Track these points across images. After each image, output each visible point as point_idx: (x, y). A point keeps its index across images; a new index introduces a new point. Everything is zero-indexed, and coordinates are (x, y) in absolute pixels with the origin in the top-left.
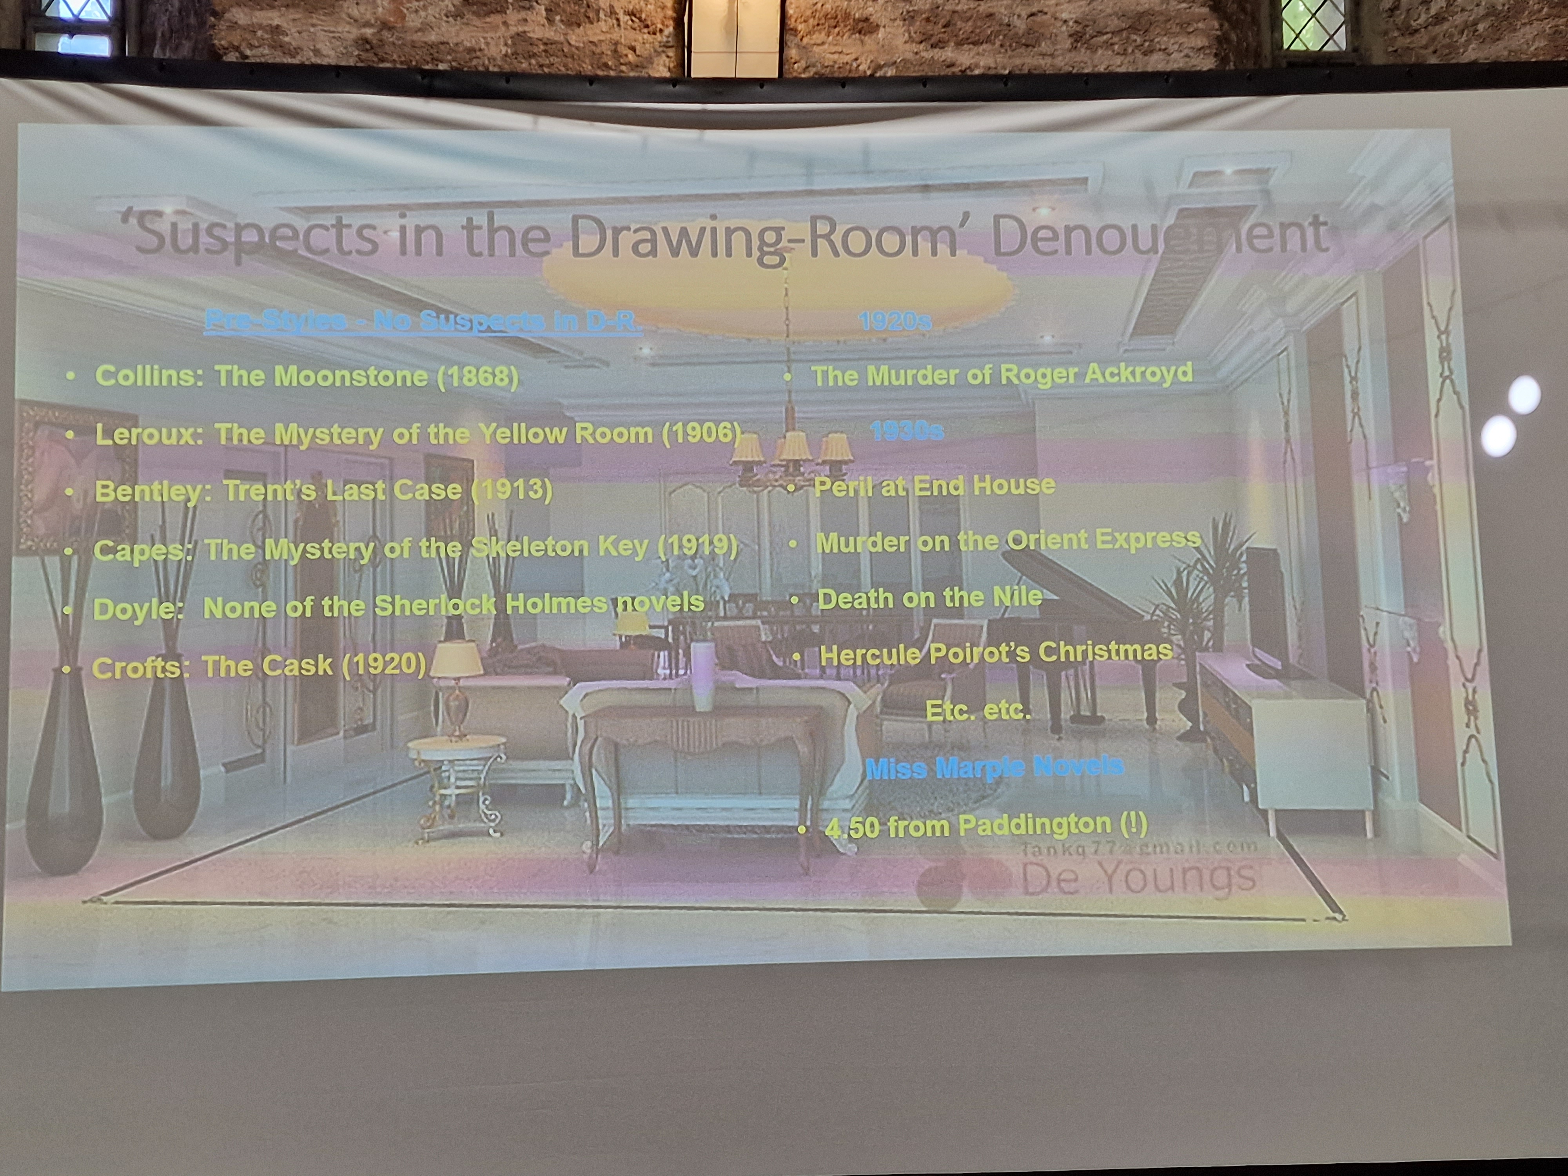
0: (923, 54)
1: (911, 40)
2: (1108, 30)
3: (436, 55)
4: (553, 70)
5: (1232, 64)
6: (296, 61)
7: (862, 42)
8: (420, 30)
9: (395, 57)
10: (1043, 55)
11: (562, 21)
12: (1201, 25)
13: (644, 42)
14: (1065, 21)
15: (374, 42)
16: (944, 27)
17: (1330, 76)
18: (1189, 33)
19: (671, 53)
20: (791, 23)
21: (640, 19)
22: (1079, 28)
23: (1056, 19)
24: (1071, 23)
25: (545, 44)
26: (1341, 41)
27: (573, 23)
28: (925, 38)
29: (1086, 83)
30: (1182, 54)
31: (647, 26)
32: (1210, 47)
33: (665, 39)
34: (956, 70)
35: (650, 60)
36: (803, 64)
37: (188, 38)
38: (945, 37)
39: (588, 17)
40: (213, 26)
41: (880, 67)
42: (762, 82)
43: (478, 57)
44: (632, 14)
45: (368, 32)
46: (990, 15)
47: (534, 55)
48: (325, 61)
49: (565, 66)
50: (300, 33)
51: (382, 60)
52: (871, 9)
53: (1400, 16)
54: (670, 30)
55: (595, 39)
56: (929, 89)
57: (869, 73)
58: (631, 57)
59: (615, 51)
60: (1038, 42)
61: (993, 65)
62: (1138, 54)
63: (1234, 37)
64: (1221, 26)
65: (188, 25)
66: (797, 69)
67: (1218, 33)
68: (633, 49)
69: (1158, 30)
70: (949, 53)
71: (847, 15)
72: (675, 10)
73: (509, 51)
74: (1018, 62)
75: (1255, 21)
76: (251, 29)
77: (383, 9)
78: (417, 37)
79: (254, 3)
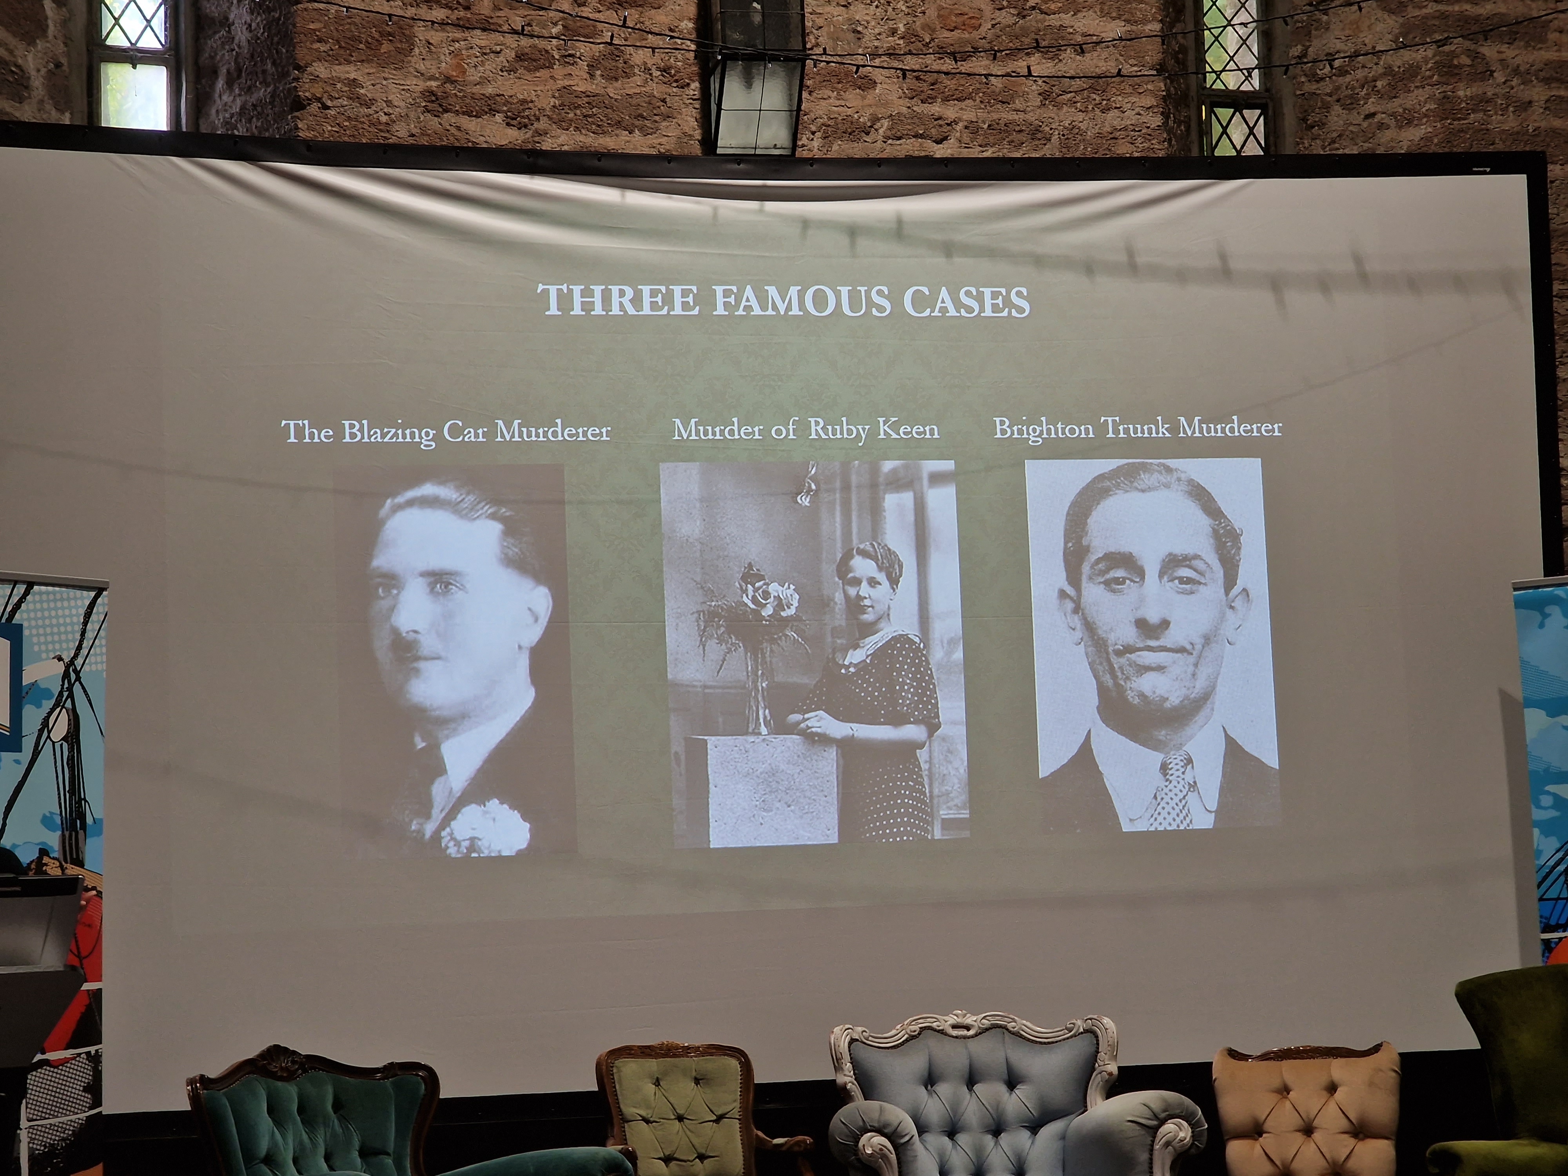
1: (904, 95)
3: (493, 106)
7: (862, 96)
8: (478, 83)
9: (458, 107)
11: (602, 75)
13: (674, 95)
15: (439, 94)
16: (933, 84)
18: (1140, 93)
21: (670, 74)
25: (588, 96)
26: (1255, 82)
27: (612, 77)
28: (916, 95)
30: (1134, 112)
31: (676, 81)
32: (1157, 106)
33: (692, 93)
35: (679, 111)
36: (812, 116)
38: (933, 93)
39: (625, 73)
40: (296, 79)
43: (529, 108)
44: (663, 70)
45: (433, 84)
47: (579, 106)
50: (374, 85)
55: (631, 92)
57: (869, 124)
58: (663, 108)
59: (649, 103)
60: (1012, 99)
62: (1097, 111)
64: (1166, 86)
66: (807, 121)
68: (665, 101)
69: (1114, 91)
73: (557, 103)
74: (995, 116)
76: (332, 82)
77: (446, 64)
78: (477, 89)
79: (333, 59)
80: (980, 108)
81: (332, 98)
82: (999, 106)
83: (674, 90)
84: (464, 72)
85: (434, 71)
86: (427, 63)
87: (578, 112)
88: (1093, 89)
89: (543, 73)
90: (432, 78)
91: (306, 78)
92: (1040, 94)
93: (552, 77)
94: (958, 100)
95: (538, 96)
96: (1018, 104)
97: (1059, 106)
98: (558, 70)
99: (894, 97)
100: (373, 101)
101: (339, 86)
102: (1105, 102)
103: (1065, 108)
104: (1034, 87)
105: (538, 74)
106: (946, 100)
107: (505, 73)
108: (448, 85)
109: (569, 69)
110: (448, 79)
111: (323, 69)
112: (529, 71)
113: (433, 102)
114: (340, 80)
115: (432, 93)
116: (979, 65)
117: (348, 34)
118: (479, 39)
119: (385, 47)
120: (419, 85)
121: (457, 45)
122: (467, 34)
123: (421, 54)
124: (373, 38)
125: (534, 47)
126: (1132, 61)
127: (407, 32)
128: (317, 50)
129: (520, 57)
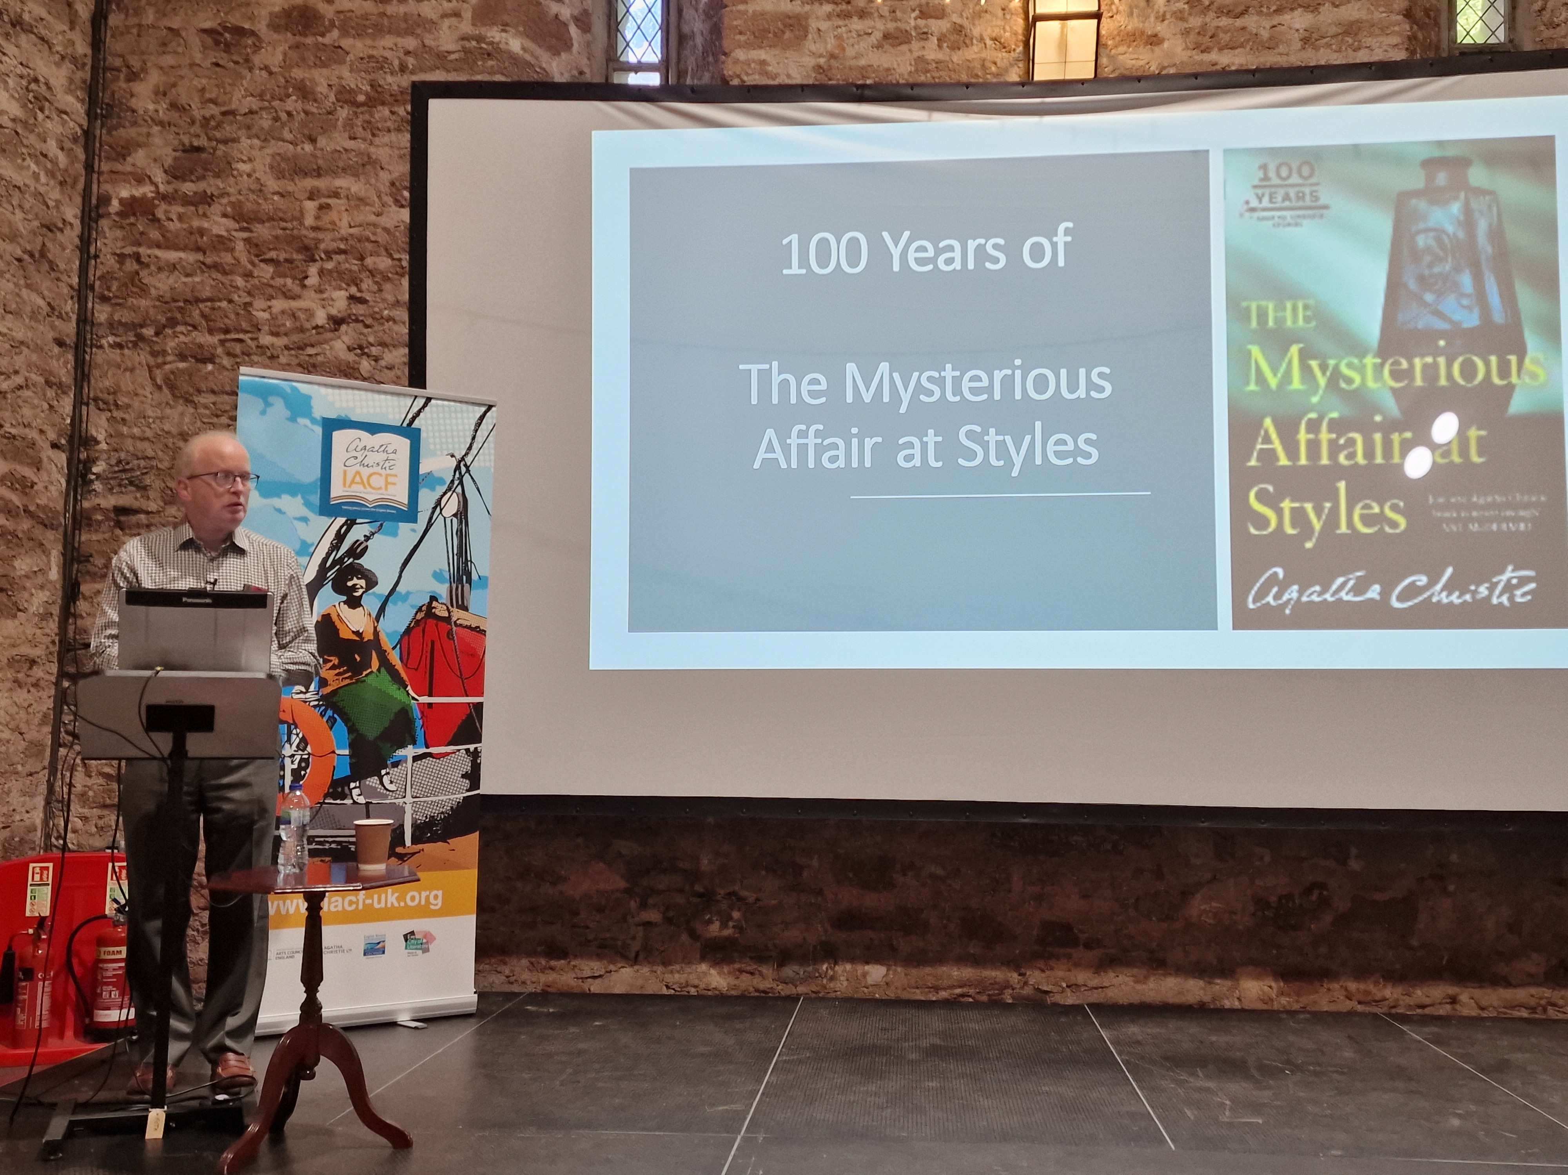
0: (1196, 57)
1: (1187, 48)
2: (1328, 35)
3: (865, 74)
4: (941, 80)
5: (1418, 55)
6: (776, 82)
7: (1152, 51)
8: (856, 58)
9: (839, 77)
10: (1281, 54)
11: (948, 47)
12: (1397, 28)
13: (1002, 58)
14: (1297, 30)
15: (825, 67)
16: (1211, 37)
17: (1491, 60)
18: (1387, 34)
19: (1021, 65)
20: (1103, 40)
21: (1000, 42)
22: (1307, 34)
23: (1290, 28)
24: (1301, 31)
25: (937, 63)
26: (1501, 35)
27: (955, 47)
28: (1197, 46)
29: (1312, 72)
30: (1381, 50)
31: (1004, 48)
32: (1403, 44)
33: (1016, 55)
34: (1218, 67)
35: (1006, 70)
36: (1110, 68)
37: (708, 70)
38: (1211, 44)
39: (965, 43)
40: (723, 63)
41: (1164, 68)
42: (1083, 82)
43: (892, 74)
44: (995, 39)
45: (822, 61)
46: (1243, 28)
47: (928, 71)
48: (794, 82)
49: (950, 77)
50: (778, 63)
51: (830, 79)
52: (1159, 28)
53: (1546, 15)
54: (1020, 49)
55: (969, 58)
56: (1200, 81)
57: (1157, 72)
58: (994, 69)
59: (983, 65)
60: (1277, 46)
61: (1244, 63)
62: (1350, 50)
63: (1420, 36)
64: (1411, 28)
65: (708, 63)
66: (1107, 72)
67: (1409, 33)
68: (995, 63)
69: (1365, 33)
70: (1213, 56)
71: (1142, 33)
72: (1024, 35)
73: (913, 69)
74: (1262, 60)
75: (1437, 23)
76: (748, 63)
77: (831, 44)
78: (853, 63)
79: (748, 46)
80: (1249, 54)
81: (747, 74)
82: (1267, 51)
83: (1004, 54)
84: (844, 49)
85: (822, 50)
86: (818, 45)
87: (928, 75)
88: (1347, 33)
89: (904, 48)
90: (821, 56)
91: (730, 60)
92: (1301, 40)
93: (910, 50)
94: (1231, 48)
95: (898, 65)
96: (1282, 48)
97: (1316, 49)
98: (915, 45)
99: (1179, 50)
100: (776, 76)
101: (753, 65)
102: (1356, 43)
103: (1322, 50)
104: (1296, 35)
105: (899, 48)
106: (1221, 49)
107: (875, 49)
108: (832, 61)
109: (922, 43)
110: (833, 56)
111: (742, 53)
112: (893, 46)
113: (820, 73)
114: (754, 61)
115: (820, 67)
116: (1251, 22)
117: (761, 27)
118: (856, 24)
119: (788, 35)
120: (810, 62)
121: (839, 30)
122: (847, 22)
123: (813, 38)
124: (779, 29)
125: (897, 28)
126: (1382, 9)
127: (804, 23)
128: (739, 41)
129: (886, 36)
